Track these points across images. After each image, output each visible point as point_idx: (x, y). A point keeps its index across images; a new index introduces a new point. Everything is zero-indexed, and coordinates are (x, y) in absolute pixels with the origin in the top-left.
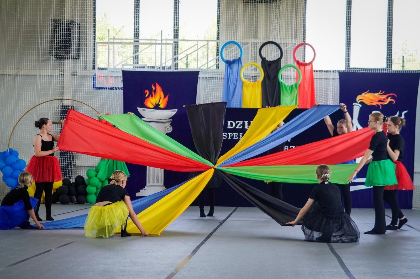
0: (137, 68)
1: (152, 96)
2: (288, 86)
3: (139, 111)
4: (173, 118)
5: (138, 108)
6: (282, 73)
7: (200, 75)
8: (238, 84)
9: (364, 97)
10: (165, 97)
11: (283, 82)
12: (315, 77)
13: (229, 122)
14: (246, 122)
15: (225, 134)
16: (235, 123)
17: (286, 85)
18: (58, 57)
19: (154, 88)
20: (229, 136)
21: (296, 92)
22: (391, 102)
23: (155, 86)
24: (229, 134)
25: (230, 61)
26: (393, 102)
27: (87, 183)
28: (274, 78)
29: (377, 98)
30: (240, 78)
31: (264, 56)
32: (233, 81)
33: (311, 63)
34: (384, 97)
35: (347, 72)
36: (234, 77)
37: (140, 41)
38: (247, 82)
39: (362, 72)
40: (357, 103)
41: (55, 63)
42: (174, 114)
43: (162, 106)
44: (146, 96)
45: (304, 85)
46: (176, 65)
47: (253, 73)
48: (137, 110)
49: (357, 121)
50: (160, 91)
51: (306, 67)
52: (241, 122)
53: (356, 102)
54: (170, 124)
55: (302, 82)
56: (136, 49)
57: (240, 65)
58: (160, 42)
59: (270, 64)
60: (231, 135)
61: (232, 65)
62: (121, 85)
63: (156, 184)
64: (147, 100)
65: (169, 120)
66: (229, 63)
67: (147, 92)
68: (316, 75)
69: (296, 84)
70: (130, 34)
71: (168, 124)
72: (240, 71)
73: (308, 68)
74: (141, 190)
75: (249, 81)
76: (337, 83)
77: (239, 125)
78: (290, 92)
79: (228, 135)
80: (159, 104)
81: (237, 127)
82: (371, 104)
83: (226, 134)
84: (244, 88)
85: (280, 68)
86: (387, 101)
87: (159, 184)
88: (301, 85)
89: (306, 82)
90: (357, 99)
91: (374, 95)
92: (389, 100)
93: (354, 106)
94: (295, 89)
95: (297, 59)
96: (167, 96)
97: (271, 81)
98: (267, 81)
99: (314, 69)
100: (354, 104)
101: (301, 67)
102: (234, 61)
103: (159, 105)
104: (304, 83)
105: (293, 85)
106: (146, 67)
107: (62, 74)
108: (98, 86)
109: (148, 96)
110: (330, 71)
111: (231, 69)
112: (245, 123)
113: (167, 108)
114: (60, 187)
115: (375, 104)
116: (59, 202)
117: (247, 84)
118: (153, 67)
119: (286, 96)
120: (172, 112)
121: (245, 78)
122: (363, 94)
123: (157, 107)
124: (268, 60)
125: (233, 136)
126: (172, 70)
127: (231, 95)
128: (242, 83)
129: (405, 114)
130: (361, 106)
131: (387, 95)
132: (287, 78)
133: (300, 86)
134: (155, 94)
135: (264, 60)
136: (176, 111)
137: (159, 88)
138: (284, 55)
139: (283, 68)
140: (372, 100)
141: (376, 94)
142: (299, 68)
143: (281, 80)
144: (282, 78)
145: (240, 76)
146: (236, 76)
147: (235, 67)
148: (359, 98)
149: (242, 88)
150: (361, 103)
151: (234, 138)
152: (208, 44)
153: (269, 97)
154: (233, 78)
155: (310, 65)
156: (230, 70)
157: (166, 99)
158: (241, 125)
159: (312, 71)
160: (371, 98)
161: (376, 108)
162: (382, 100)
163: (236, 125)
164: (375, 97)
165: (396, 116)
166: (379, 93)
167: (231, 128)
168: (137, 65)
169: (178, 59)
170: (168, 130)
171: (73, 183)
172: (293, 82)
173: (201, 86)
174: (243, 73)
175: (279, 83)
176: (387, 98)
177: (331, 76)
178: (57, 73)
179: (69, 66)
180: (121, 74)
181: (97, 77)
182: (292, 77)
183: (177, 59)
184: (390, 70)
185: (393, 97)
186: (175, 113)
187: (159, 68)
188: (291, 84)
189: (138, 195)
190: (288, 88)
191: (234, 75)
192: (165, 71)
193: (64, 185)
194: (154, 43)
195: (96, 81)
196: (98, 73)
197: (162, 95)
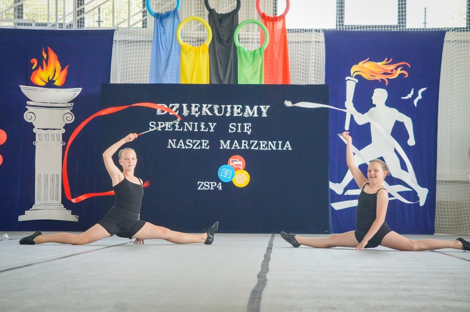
0: (22, 24)
1: (42, 68)
2: (248, 51)
3: (22, 90)
4: (76, 101)
5: (21, 86)
6: (240, 32)
7: (116, 37)
8: (173, 49)
9: (361, 67)
10: (62, 70)
11: (241, 45)
12: (289, 39)
14: (185, 105)
15: (152, 124)
16: (168, 106)
17: (246, 50)
19: (45, 56)
20: (160, 126)
21: (261, 60)
22: (401, 75)
23: (47, 53)
24: (160, 123)
25: (162, 14)
26: (405, 75)
28: (229, 38)
29: (381, 68)
30: (177, 40)
31: (212, 7)
32: (165, 44)
33: (283, 17)
34: (392, 67)
35: (340, 31)
36: (168, 39)
38: (188, 46)
39: (359, 30)
40: (352, 77)
42: (76, 95)
43: (57, 83)
44: (33, 68)
45: (272, 50)
46: (81, 22)
47: (200, 34)
48: (20, 88)
49: (352, 104)
50: (55, 60)
51: (275, 22)
52: (177, 105)
53: (349, 75)
54: (71, 111)
55: (269, 45)
57: (176, 20)
59: (222, 18)
60: (162, 124)
61: (164, 20)
63: (49, 201)
64: (36, 73)
65: (69, 105)
66: (160, 18)
67: (35, 61)
68: (290, 37)
69: (260, 49)
71: (68, 111)
72: (177, 29)
73: (279, 25)
74: (26, 212)
75: (190, 44)
76: (322, 47)
77: (174, 109)
78: (251, 60)
79: (157, 126)
80: (54, 79)
81: (171, 113)
82: (372, 78)
83: (155, 123)
84: (184, 56)
85: (237, 25)
86: (396, 73)
87: (55, 201)
88: (268, 51)
89: (276, 44)
90: (352, 71)
91: (377, 65)
92: (399, 72)
93: (348, 82)
94: (260, 56)
95: (263, 12)
96: (66, 68)
97: (224, 45)
98: (217, 45)
99: (288, 27)
100: (347, 78)
101: (268, 23)
102: (167, 15)
103: (54, 81)
104: (272, 47)
105: (256, 51)
106: (34, 25)
109: (37, 68)
110: (311, 30)
111: (162, 26)
112: (183, 106)
113: (65, 85)
115: (378, 78)
117: (188, 48)
118: (45, 25)
119: (245, 68)
120: (76, 92)
121: (184, 41)
122: (361, 64)
123: (50, 84)
124: (219, 13)
125: (165, 127)
126: (75, 28)
128: (180, 47)
129: (423, 93)
130: (357, 81)
131: (396, 65)
132: (247, 40)
133: (266, 51)
134: (47, 64)
135: (212, 12)
136: (81, 90)
137: (53, 56)
138: (242, 5)
139: (240, 24)
140: (374, 73)
141: (379, 64)
142: (266, 24)
143: (237, 43)
144: (239, 39)
145: (176, 37)
146: (169, 36)
147: (169, 23)
148: (354, 69)
149: (180, 55)
150: (357, 77)
151: (167, 129)
153: (220, 69)
154: (166, 40)
155: (282, 21)
156: (162, 28)
157: (65, 72)
158: (177, 110)
159: (284, 31)
160: (373, 69)
161: (380, 84)
162: (389, 72)
163: (170, 110)
164: (379, 67)
165: (410, 96)
166: (384, 62)
167: (162, 114)
168: (20, 21)
169: (84, 12)
170: (68, 118)
172: (256, 46)
173: (117, 53)
174: (182, 32)
175: (235, 48)
176: (396, 69)
177: (313, 37)
182: (255, 39)
183: (82, 12)
184: (402, 27)
185: (405, 68)
186: (78, 93)
187: (53, 26)
188: (254, 49)
189: (21, 218)
190: (249, 55)
191: (168, 35)
192: (63, 29)
197: (58, 66)
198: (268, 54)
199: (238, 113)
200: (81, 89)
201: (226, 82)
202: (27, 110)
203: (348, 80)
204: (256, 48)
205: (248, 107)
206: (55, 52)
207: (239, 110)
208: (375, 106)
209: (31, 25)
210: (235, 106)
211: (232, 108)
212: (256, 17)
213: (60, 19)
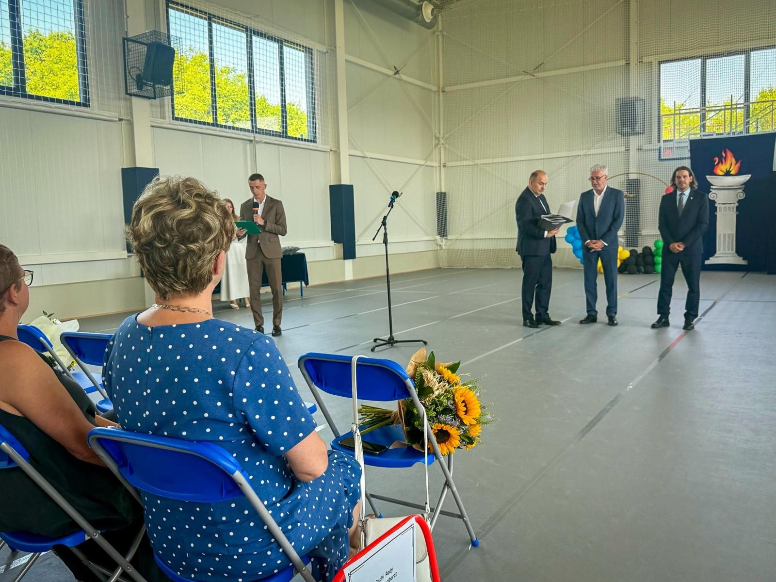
1: (722, 163)
3: (708, 179)
4: (746, 184)
5: (707, 176)
10: (736, 164)
18: (623, 134)
19: (724, 155)
23: (725, 153)
27: (654, 253)
41: (621, 140)
42: (747, 179)
43: (733, 172)
44: (716, 164)
46: (748, 130)
50: (731, 157)
54: (743, 191)
56: (703, 117)
58: (730, 107)
62: (688, 155)
63: (727, 251)
64: (717, 167)
65: (742, 187)
67: (717, 159)
70: (696, 103)
71: (741, 191)
74: (711, 258)
80: (730, 170)
87: (730, 252)
96: (740, 162)
103: (730, 172)
107: (627, 150)
108: (664, 158)
109: (718, 164)
113: (739, 174)
114: (628, 258)
116: (626, 272)
118: (722, 134)
120: (746, 178)
123: (728, 174)
126: (744, 134)
134: (725, 161)
136: (750, 176)
137: (729, 154)
157: (738, 165)
168: (705, 134)
170: (740, 196)
171: (640, 254)
178: (623, 149)
179: (635, 141)
180: (688, 144)
181: (662, 149)
183: (748, 123)
187: (728, 134)
189: (707, 262)
192: (736, 136)
193: (631, 255)
194: (723, 109)
195: (662, 153)
196: (664, 146)
197: (734, 161)
202: (711, 191)
206: (731, 151)
209: (712, 135)
213: (733, 129)
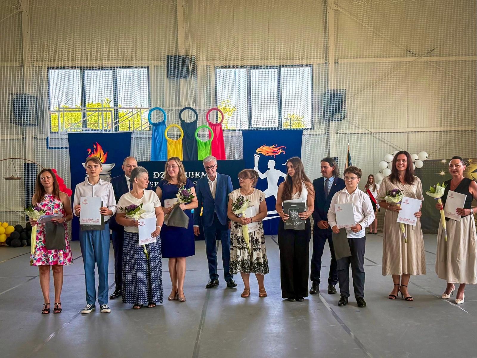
0: (85, 131)
1: (94, 154)
4: (112, 170)
5: (82, 163)
6: (198, 132)
7: (133, 136)
8: (163, 142)
9: (262, 149)
10: (104, 154)
11: (199, 139)
13: (155, 173)
15: (152, 183)
16: (160, 173)
17: (202, 141)
18: (19, 124)
19: (95, 147)
20: (156, 184)
21: (209, 147)
22: (282, 153)
24: (155, 182)
26: (284, 153)
28: (193, 135)
29: (272, 150)
30: (165, 137)
31: (183, 119)
32: (159, 140)
33: (220, 124)
34: (277, 149)
35: (250, 131)
37: (87, 110)
41: (18, 129)
42: (113, 167)
46: (117, 128)
47: (178, 133)
48: (82, 164)
49: (258, 168)
51: (217, 127)
53: (256, 153)
54: (110, 176)
56: (84, 115)
57: (164, 126)
58: (101, 109)
59: (189, 125)
61: (158, 127)
62: (67, 145)
65: (109, 173)
66: (156, 125)
68: (224, 134)
69: (209, 141)
70: (79, 104)
71: (108, 176)
72: (164, 131)
73: (219, 128)
75: (172, 139)
76: (241, 139)
77: (163, 175)
78: (204, 147)
79: (154, 184)
81: (161, 177)
82: (267, 155)
84: (169, 145)
85: (197, 128)
86: (279, 152)
89: (217, 138)
92: (281, 151)
94: (209, 145)
95: (210, 121)
97: (190, 139)
98: (187, 139)
99: (223, 129)
100: (254, 155)
101: (213, 127)
102: (159, 124)
104: (215, 140)
105: (207, 142)
106: (90, 130)
107: (24, 138)
108: (52, 147)
109: (91, 154)
110: (235, 130)
111: (157, 130)
114: (12, 233)
115: (270, 154)
117: (171, 141)
118: (97, 130)
119: (201, 151)
121: (169, 137)
122: (261, 147)
124: (187, 122)
126: (112, 132)
127: (158, 151)
128: (167, 141)
130: (260, 156)
131: (279, 148)
132: (202, 136)
133: (212, 142)
134: (96, 152)
135: (183, 122)
138: (199, 118)
140: (268, 152)
141: (271, 147)
143: (197, 138)
144: (198, 136)
145: (164, 135)
147: (160, 128)
148: (258, 150)
149: (167, 145)
150: (259, 154)
152: (141, 111)
153: (188, 151)
154: (159, 138)
155: (220, 126)
157: (105, 156)
159: (221, 131)
160: (268, 150)
161: (271, 158)
162: (276, 151)
163: (161, 175)
164: (270, 149)
166: (273, 146)
167: (157, 177)
168: (86, 129)
169: (118, 123)
171: (24, 228)
173: (134, 144)
174: (167, 132)
175: (196, 140)
176: (279, 150)
177: (236, 133)
178: (20, 137)
179: (30, 131)
180: (67, 137)
181: (49, 139)
182: (206, 135)
184: (280, 128)
185: (283, 149)
186: (113, 166)
187: (102, 131)
188: (206, 141)
190: (203, 144)
191: (160, 135)
192: (107, 132)
193: (15, 230)
194: (97, 111)
195: (49, 143)
196: (51, 136)
197: (102, 153)
198: (213, 143)
199: (198, 176)
200: (115, 164)
201: (192, 160)
202: (86, 176)
203: (255, 156)
204: (207, 140)
205: (203, 173)
207: (198, 175)
208: (269, 169)
210: (196, 172)
211: (194, 173)
212: (207, 124)
213: (105, 127)
